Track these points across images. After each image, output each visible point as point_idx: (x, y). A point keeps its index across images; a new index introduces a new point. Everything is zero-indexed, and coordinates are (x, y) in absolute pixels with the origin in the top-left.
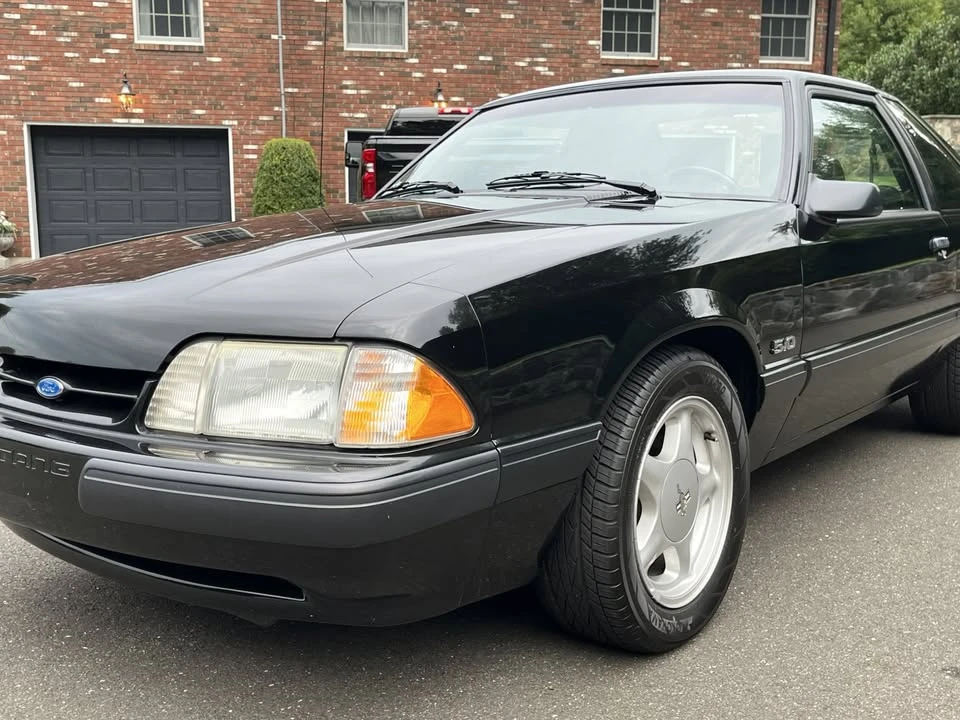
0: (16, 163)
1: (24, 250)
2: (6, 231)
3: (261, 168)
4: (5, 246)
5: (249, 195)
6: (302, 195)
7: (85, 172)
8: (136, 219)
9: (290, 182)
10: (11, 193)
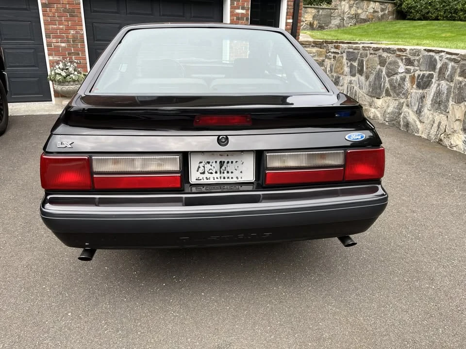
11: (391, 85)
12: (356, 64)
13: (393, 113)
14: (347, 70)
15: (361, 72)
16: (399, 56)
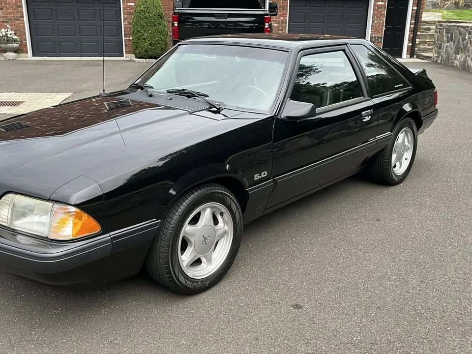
0: (19, 7)
1: (24, 49)
2: (15, 41)
3: (135, 11)
4: (15, 48)
5: (130, 24)
6: (155, 26)
7: (51, 11)
8: (77, 35)
9: (149, 19)
10: (17, 22)
11: (463, 46)
12: (449, 35)
13: (463, 61)
14: (445, 39)
15: (452, 40)
16: (466, 30)
